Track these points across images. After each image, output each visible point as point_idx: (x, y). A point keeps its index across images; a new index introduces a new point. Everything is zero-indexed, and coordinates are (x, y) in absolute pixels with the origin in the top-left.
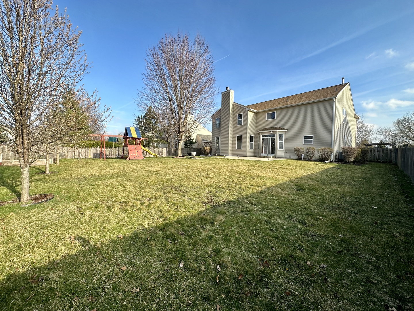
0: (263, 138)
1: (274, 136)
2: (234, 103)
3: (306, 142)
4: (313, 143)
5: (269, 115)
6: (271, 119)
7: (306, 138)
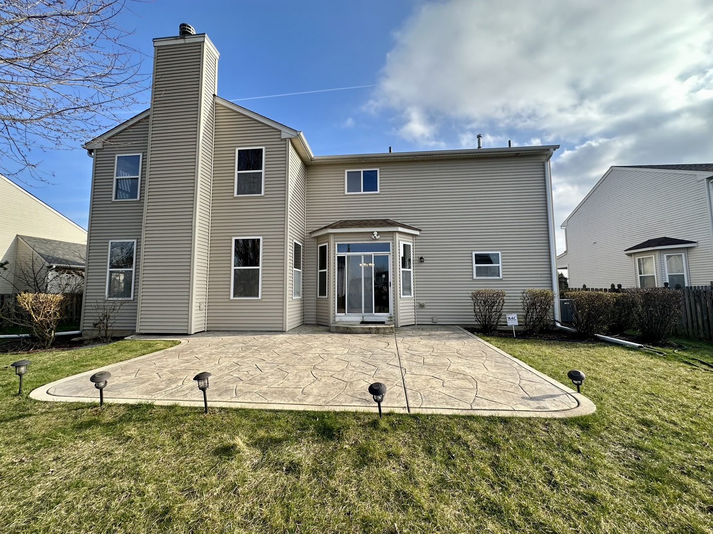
0: (342, 254)
1: (386, 247)
2: (218, 101)
3: (480, 272)
4: (501, 277)
5: (353, 177)
6: (362, 192)
7: (481, 259)
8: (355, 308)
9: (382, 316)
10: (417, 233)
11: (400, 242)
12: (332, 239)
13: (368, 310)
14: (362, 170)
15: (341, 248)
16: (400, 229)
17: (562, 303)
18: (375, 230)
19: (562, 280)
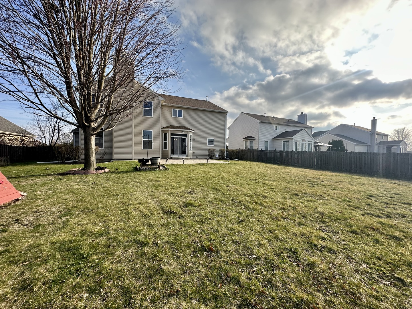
8: (176, 153)
9: (185, 155)
10: (193, 131)
11: (190, 134)
12: (170, 132)
13: (180, 154)
14: (177, 110)
15: (173, 135)
16: (190, 131)
17: (227, 153)
18: (183, 130)
19: (227, 147)
